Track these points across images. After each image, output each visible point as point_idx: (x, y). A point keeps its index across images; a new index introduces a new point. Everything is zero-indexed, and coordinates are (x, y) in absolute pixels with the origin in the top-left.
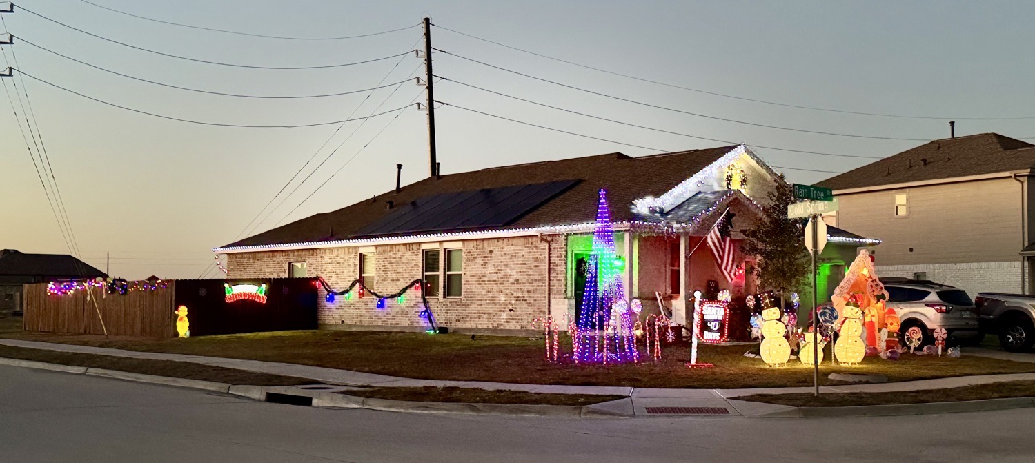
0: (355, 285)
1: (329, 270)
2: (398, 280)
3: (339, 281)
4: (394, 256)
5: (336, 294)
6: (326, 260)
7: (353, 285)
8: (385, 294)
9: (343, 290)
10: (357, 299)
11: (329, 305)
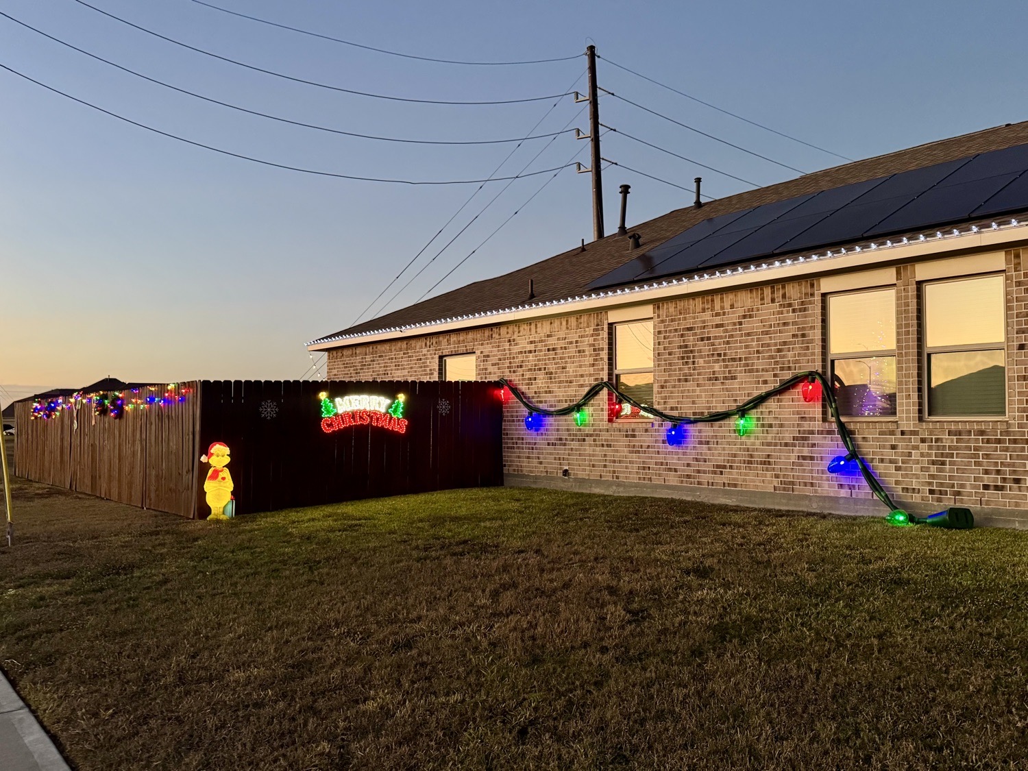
0: (597, 393)
1: (530, 365)
2: (734, 378)
3: (554, 387)
4: (718, 320)
5: (547, 414)
6: (523, 344)
7: (593, 392)
8: (687, 411)
9: (565, 405)
10: (605, 424)
11: (530, 436)
